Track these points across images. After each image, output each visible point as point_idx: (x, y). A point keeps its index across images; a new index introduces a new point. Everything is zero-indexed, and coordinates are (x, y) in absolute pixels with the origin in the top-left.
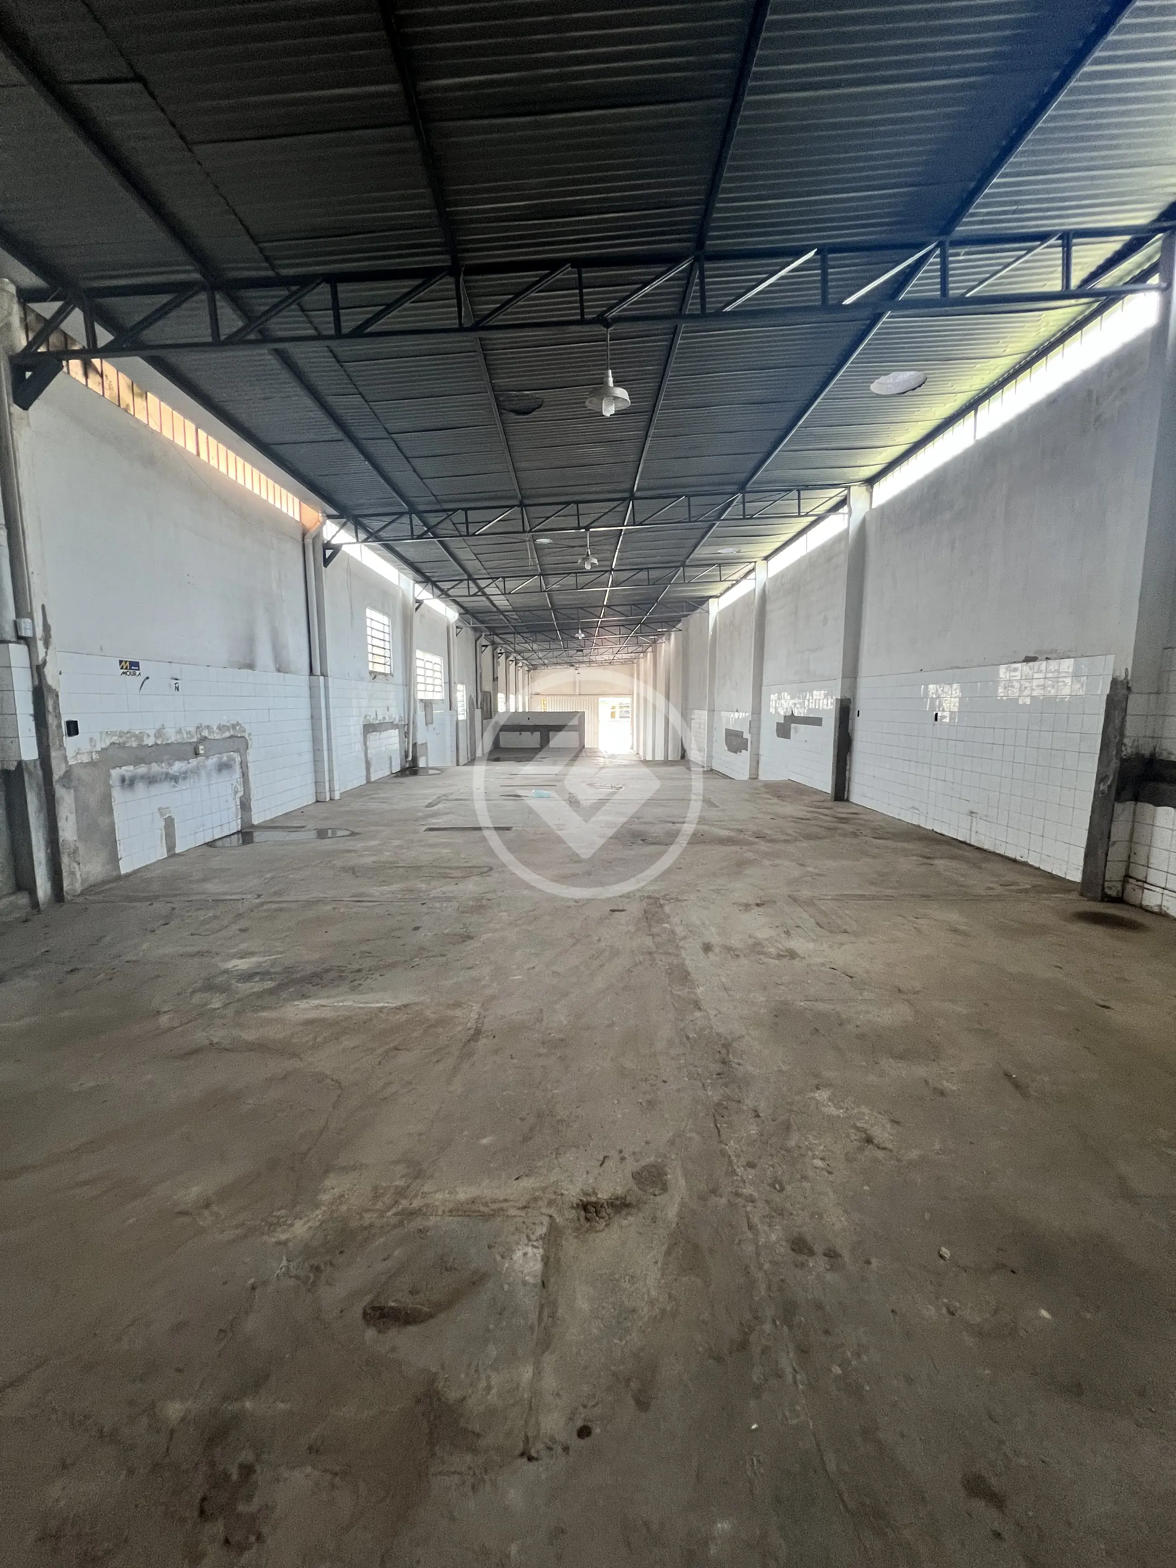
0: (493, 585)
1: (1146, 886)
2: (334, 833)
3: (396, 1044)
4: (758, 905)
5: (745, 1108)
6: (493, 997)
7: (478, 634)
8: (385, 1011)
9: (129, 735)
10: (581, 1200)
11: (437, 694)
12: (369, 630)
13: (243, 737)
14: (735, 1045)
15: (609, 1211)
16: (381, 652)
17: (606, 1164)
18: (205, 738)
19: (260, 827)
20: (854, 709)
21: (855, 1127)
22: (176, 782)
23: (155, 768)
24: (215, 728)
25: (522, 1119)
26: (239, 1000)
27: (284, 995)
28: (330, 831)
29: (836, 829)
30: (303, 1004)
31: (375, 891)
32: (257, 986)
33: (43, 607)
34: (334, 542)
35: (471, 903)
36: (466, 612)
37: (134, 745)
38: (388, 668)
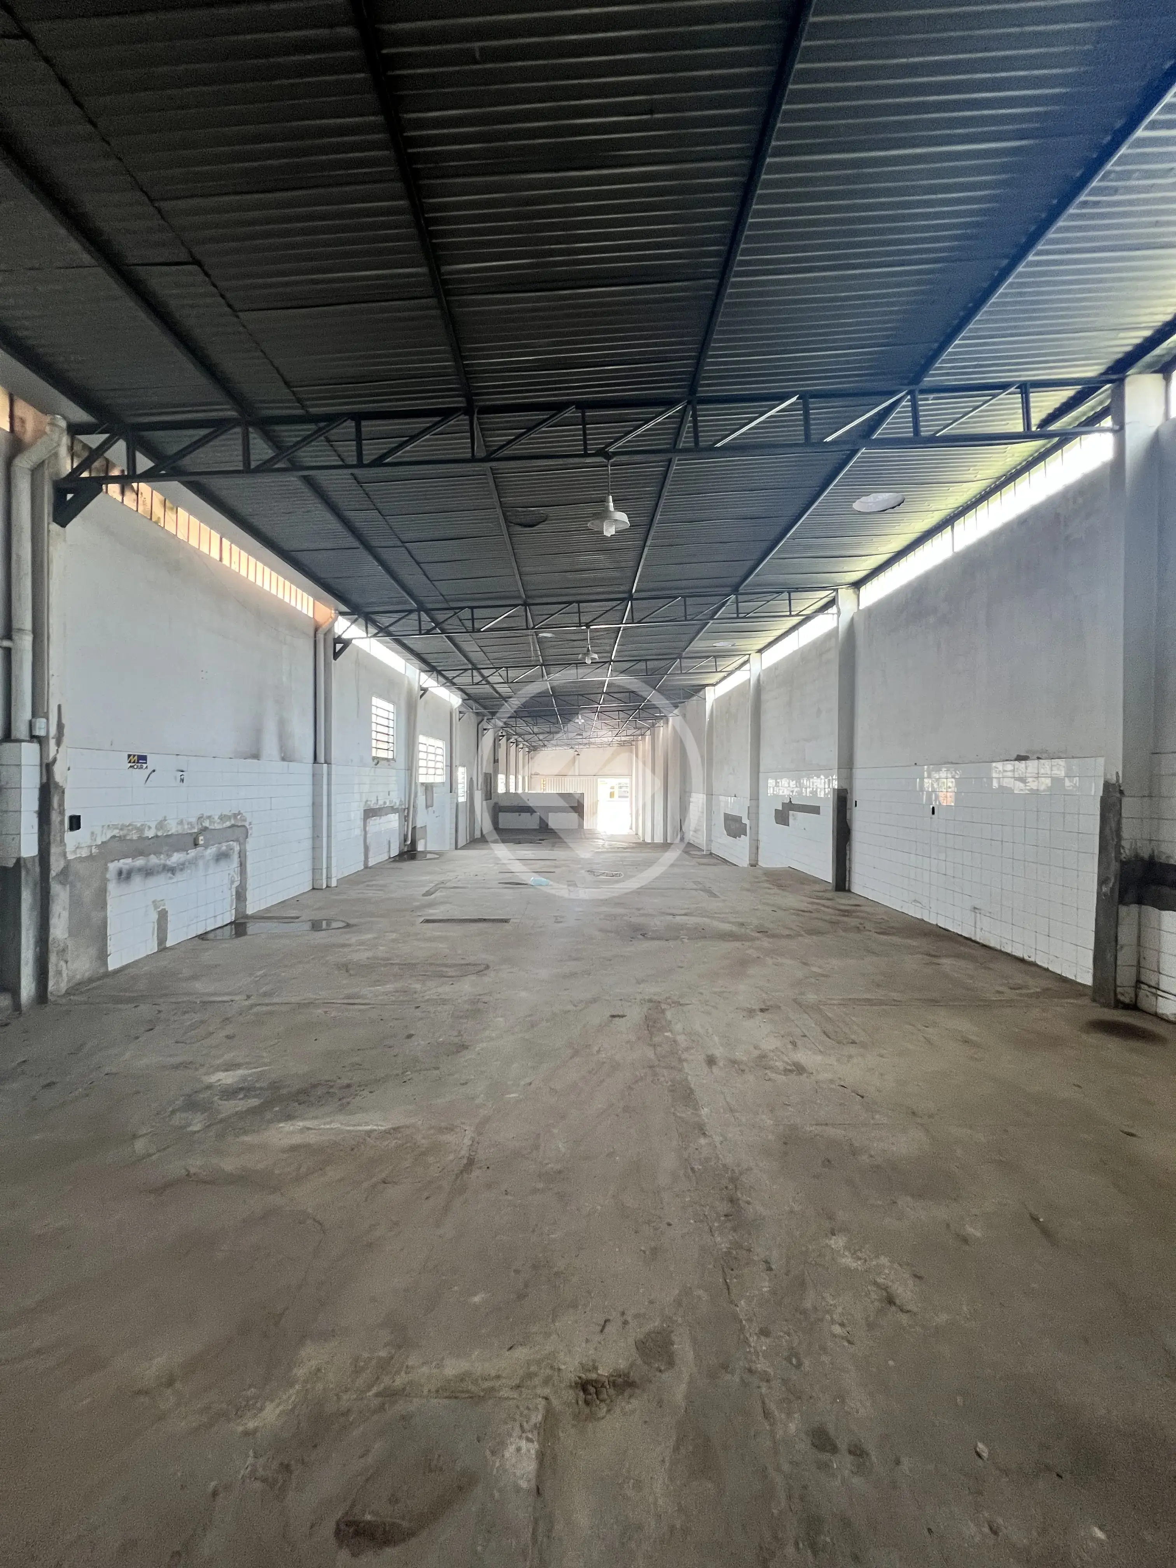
0: (497, 674)
1: (1159, 993)
2: (328, 924)
3: (384, 1175)
4: (762, 1010)
5: (756, 1258)
6: (487, 1120)
7: (480, 718)
8: (373, 1135)
9: (130, 828)
10: (580, 1378)
11: (439, 777)
12: (374, 718)
13: (244, 826)
14: (744, 1179)
15: (612, 1391)
16: (385, 738)
17: (606, 1330)
18: (205, 829)
19: (254, 917)
20: (852, 800)
21: (875, 1283)
22: (174, 874)
23: (154, 860)
24: (216, 818)
25: (517, 1272)
26: (221, 1121)
27: (268, 1115)
28: (324, 923)
29: (838, 923)
30: (287, 1127)
31: (368, 991)
32: (240, 1105)
33: (59, 707)
34: (345, 636)
35: (467, 1006)
36: (469, 697)
37: (135, 837)
38: (391, 753)
